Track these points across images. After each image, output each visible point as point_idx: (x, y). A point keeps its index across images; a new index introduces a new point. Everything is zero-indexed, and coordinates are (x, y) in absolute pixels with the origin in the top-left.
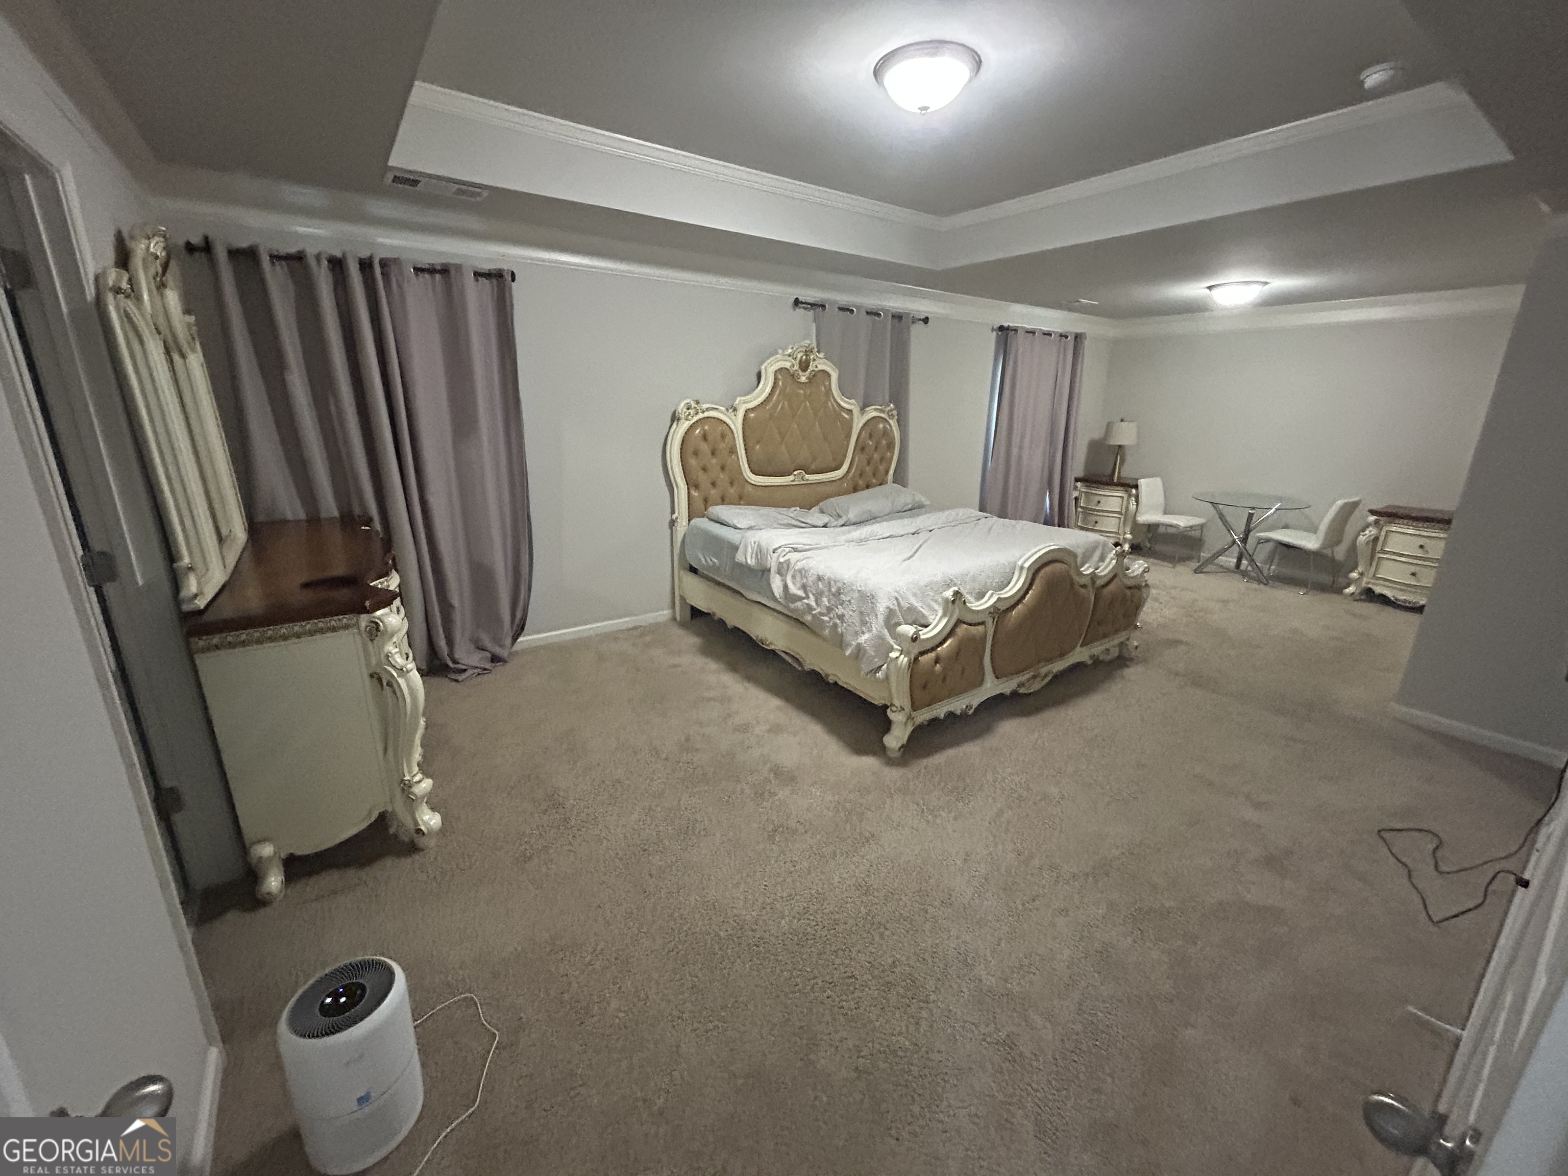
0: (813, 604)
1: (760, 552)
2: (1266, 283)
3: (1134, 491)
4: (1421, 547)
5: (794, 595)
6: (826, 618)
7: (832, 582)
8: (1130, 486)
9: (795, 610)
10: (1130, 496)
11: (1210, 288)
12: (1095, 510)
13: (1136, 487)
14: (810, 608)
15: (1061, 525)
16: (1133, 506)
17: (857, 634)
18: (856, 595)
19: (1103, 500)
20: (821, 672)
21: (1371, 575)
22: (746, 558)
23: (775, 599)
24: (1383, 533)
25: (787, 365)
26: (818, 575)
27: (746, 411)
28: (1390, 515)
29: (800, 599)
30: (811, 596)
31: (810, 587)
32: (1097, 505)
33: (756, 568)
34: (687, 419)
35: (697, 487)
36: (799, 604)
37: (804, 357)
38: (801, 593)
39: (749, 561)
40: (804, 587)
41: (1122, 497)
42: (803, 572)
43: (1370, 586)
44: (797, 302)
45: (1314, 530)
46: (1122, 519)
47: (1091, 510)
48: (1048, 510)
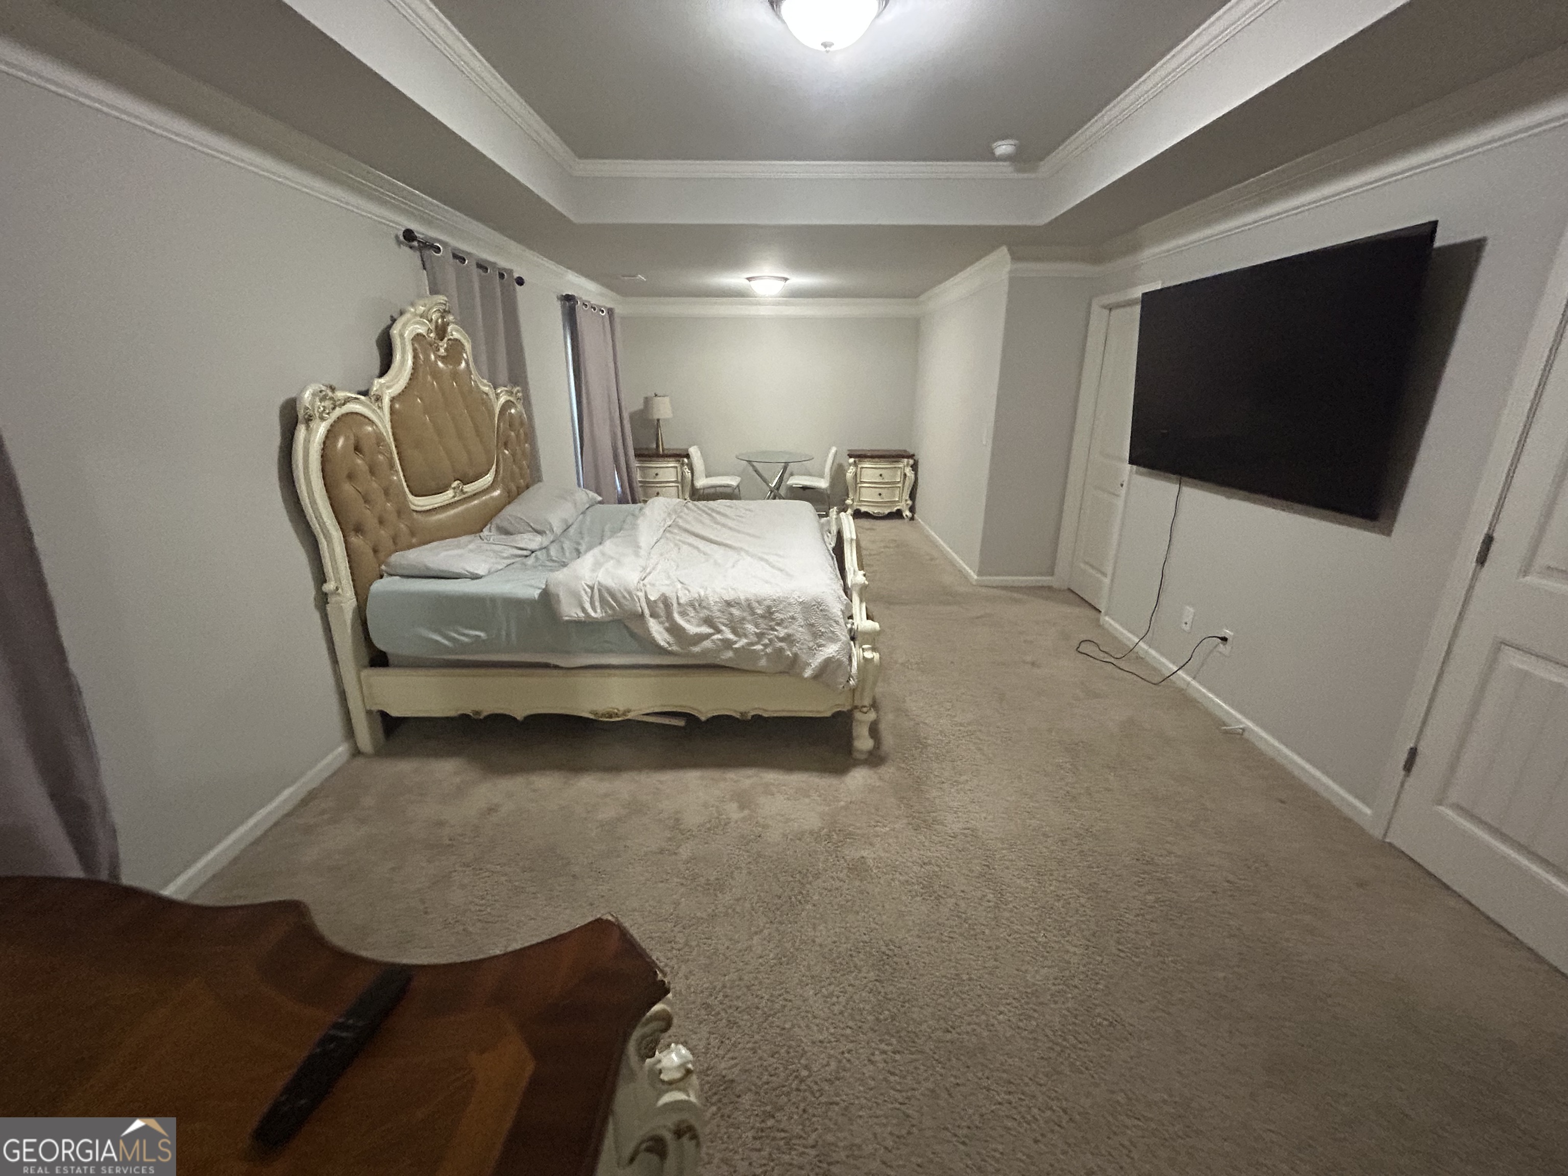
0: (731, 636)
1: (604, 595)
2: (786, 279)
3: (686, 460)
4: (881, 475)
5: (696, 634)
6: (759, 647)
7: (755, 605)
8: (682, 456)
9: (705, 653)
10: (683, 464)
11: (749, 279)
12: (653, 483)
13: (688, 456)
14: (727, 644)
15: (634, 501)
16: (688, 475)
17: (812, 651)
18: (799, 609)
19: (660, 472)
20: (734, 714)
21: (857, 499)
22: (584, 610)
23: (662, 651)
24: (859, 469)
25: (422, 330)
26: (726, 601)
27: (391, 401)
28: (859, 456)
29: (707, 636)
30: (723, 628)
31: (718, 618)
32: (655, 478)
33: (607, 619)
34: (322, 419)
35: (359, 529)
36: (707, 644)
37: (440, 321)
38: (705, 630)
39: (593, 614)
40: (708, 621)
41: (676, 467)
42: (698, 604)
43: (858, 507)
44: (409, 235)
45: (822, 476)
46: (680, 488)
47: (649, 482)
48: (619, 489)
